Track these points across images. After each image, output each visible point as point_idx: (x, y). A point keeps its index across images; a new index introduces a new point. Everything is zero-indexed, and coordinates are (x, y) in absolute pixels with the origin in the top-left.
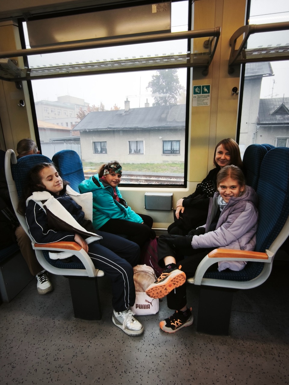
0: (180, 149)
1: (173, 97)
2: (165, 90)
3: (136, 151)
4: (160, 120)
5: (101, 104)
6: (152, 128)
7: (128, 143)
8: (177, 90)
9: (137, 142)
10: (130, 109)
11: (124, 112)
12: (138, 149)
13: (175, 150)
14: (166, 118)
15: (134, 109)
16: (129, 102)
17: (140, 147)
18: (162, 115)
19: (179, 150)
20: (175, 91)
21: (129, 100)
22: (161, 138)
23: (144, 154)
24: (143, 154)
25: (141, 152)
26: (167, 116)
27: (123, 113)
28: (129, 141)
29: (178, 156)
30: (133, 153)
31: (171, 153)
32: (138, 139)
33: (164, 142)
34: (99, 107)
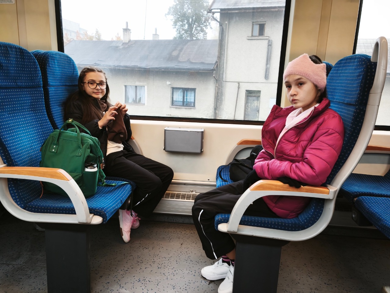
0: (195, 100)
1: (202, 30)
2: (190, 20)
3: (134, 99)
4: (171, 58)
5: (97, 32)
6: (157, 68)
7: (124, 88)
8: (208, 21)
9: (136, 87)
10: (130, 41)
11: (122, 44)
12: (138, 98)
13: (189, 101)
14: (178, 56)
15: (136, 42)
16: (130, 30)
17: (140, 95)
18: (174, 52)
19: (194, 102)
20: (205, 22)
21: (129, 28)
22: (169, 83)
23: (146, 104)
24: (144, 104)
25: (142, 102)
26: (179, 54)
27: (120, 45)
28: (126, 85)
29: (193, 110)
30: (131, 103)
31: (183, 105)
32: (137, 84)
33: (173, 89)
34: (94, 35)
